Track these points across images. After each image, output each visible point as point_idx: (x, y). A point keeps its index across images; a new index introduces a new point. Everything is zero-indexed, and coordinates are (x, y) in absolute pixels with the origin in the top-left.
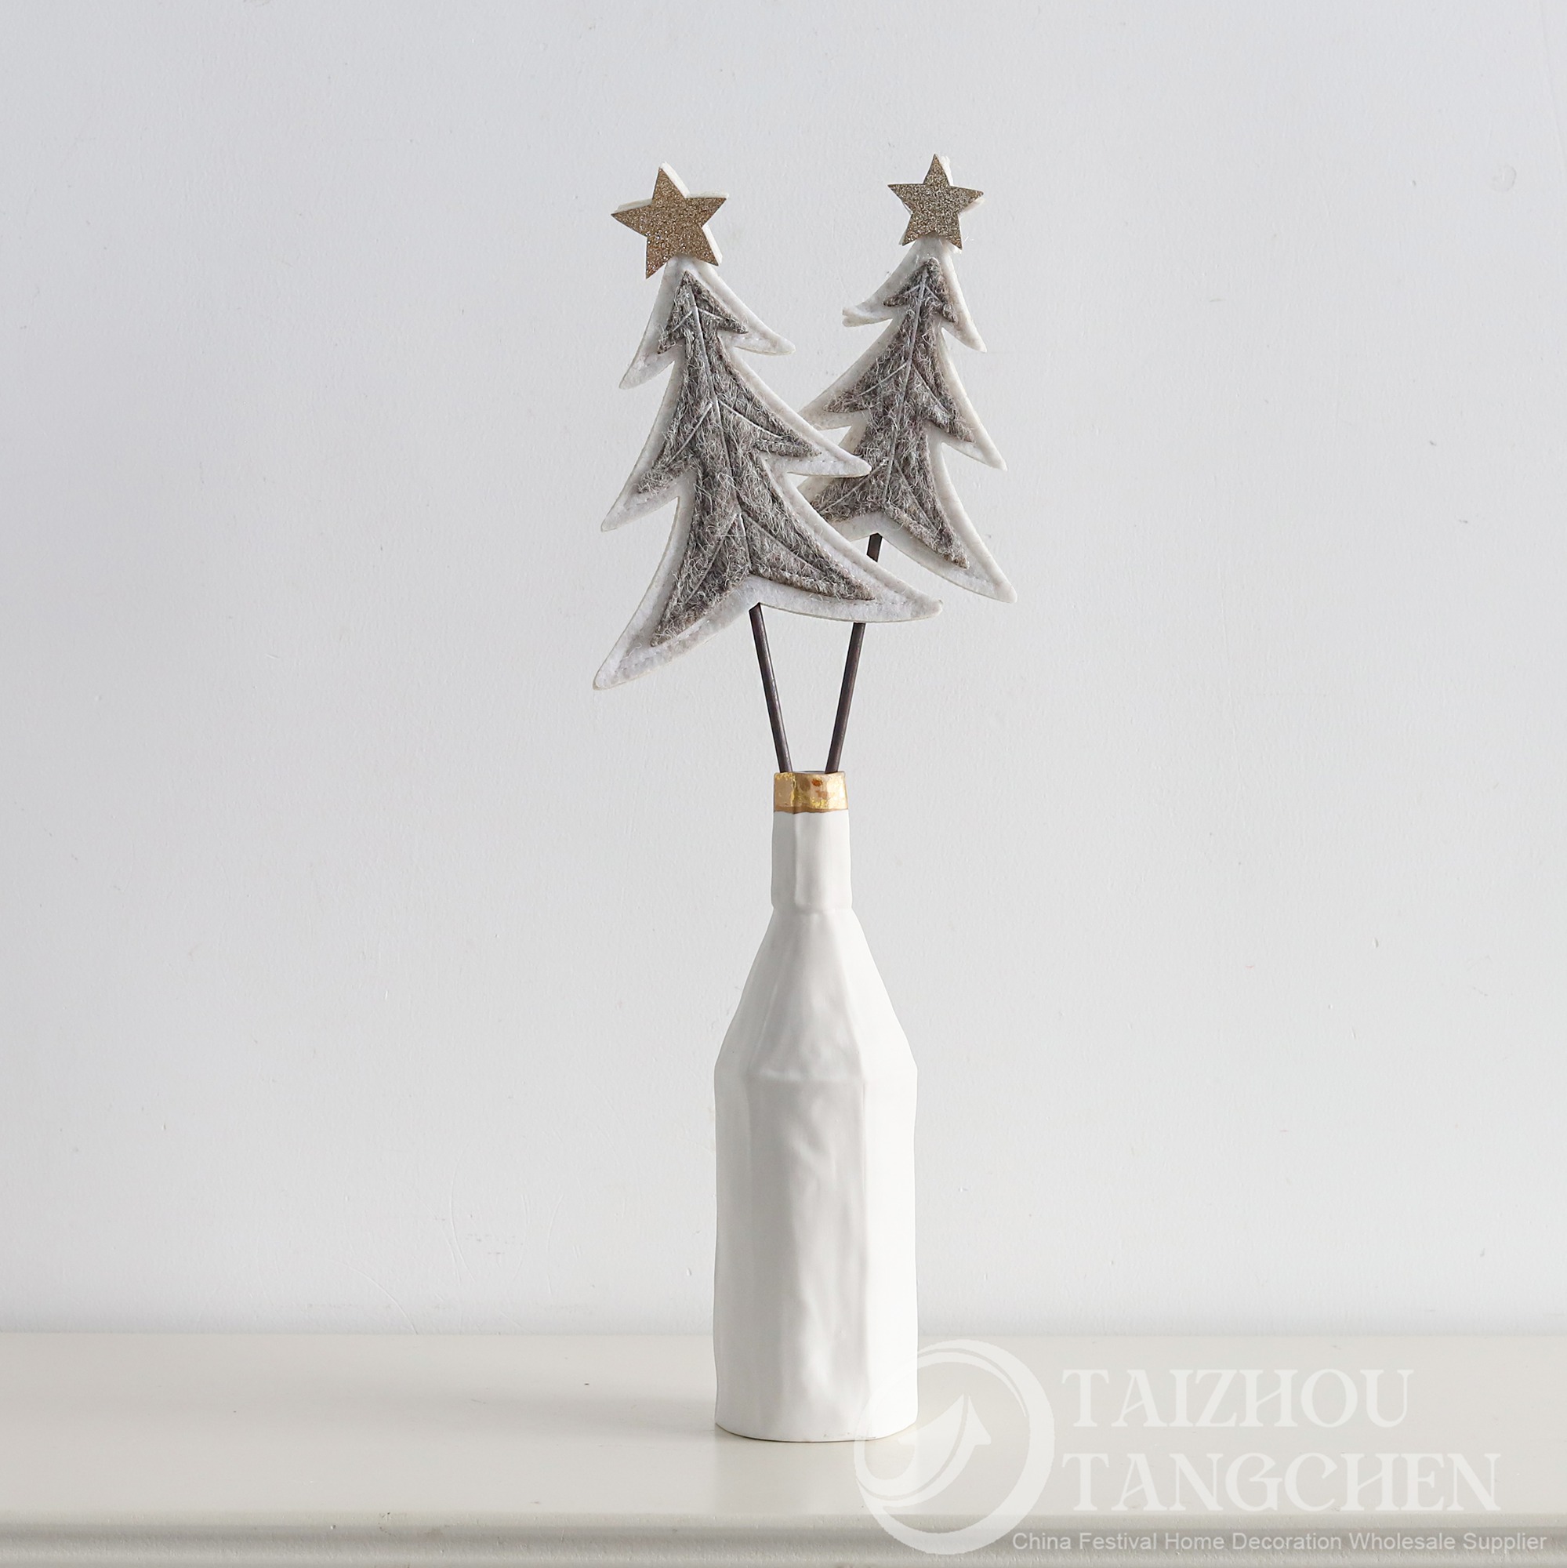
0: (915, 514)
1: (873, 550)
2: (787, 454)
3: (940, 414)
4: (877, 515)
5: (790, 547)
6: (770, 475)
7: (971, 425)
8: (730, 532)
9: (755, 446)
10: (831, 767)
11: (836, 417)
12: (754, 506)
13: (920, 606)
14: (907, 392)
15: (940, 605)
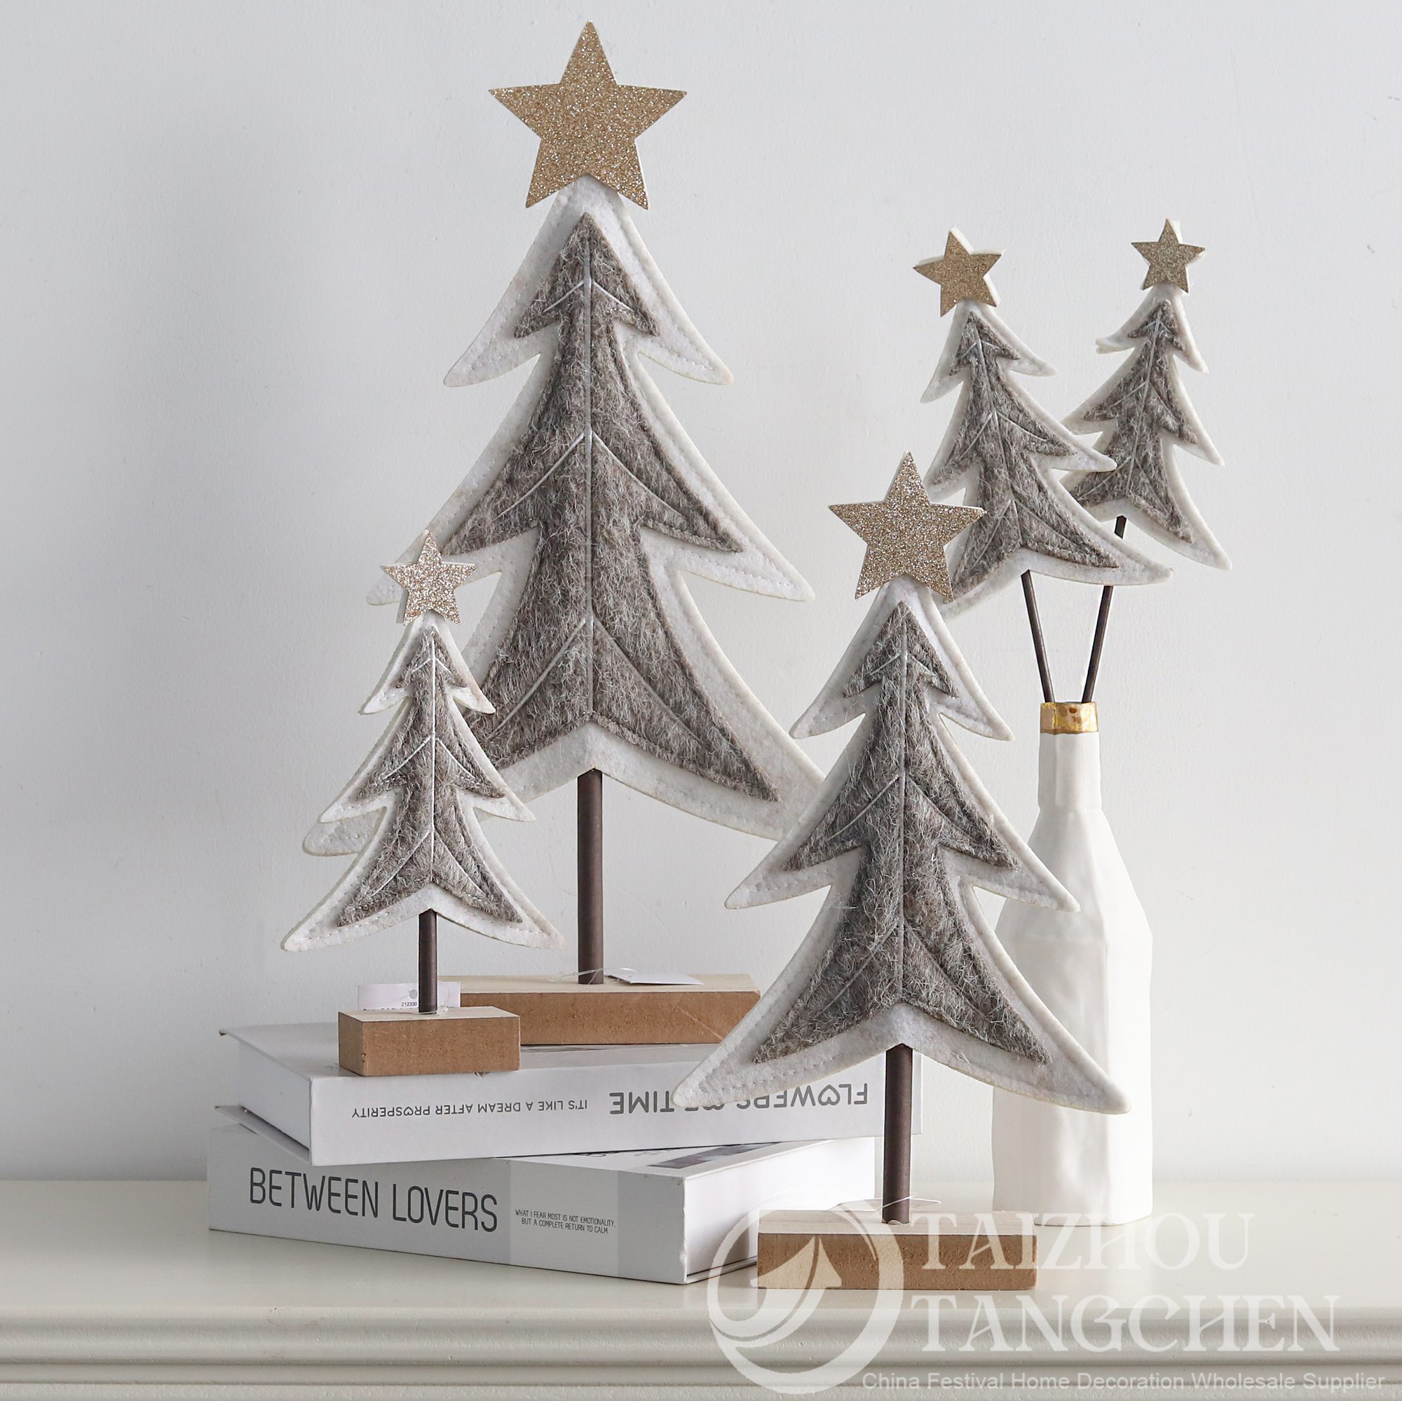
0: (1151, 500)
1: (1119, 530)
2: (1051, 453)
3: (1170, 420)
4: (1122, 502)
5: (1052, 526)
6: (1037, 470)
7: (1196, 431)
8: (1005, 514)
9: (1025, 447)
10: (1086, 699)
11: (1090, 424)
12: (1024, 494)
13: (1154, 573)
14: (1145, 406)
15: (1171, 572)
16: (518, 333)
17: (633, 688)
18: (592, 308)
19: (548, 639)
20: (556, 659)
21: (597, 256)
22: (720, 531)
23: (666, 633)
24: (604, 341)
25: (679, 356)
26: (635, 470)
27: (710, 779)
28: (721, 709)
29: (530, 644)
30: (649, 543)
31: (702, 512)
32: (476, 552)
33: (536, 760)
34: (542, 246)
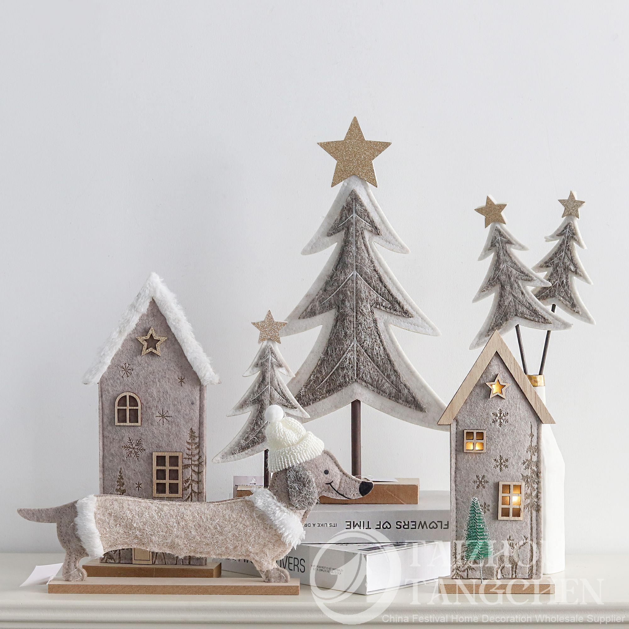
0: (565, 298)
1: (553, 310)
2: (526, 280)
3: (572, 268)
4: (554, 298)
5: (527, 308)
6: (521, 286)
7: (582, 271)
8: (509, 303)
9: (517, 278)
10: (540, 374)
11: (542, 269)
12: (516, 295)
13: (566, 325)
14: (563, 262)
15: (572, 326)
16: (329, 235)
17: (371, 369)
18: (356, 225)
19: (339, 350)
20: (343, 358)
21: (358, 205)
22: (405, 310)
23: (384, 348)
24: (360, 237)
25: (389, 243)
26: (372, 286)
27: (400, 404)
28: (405, 377)
29: (333, 352)
30: (378, 314)
31: (398, 302)
32: (313, 317)
33: (335, 396)
34: (337, 202)
